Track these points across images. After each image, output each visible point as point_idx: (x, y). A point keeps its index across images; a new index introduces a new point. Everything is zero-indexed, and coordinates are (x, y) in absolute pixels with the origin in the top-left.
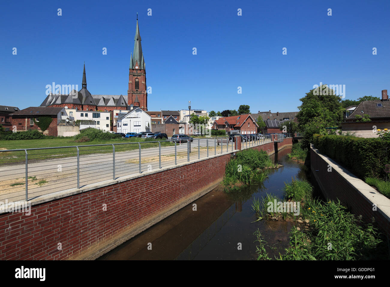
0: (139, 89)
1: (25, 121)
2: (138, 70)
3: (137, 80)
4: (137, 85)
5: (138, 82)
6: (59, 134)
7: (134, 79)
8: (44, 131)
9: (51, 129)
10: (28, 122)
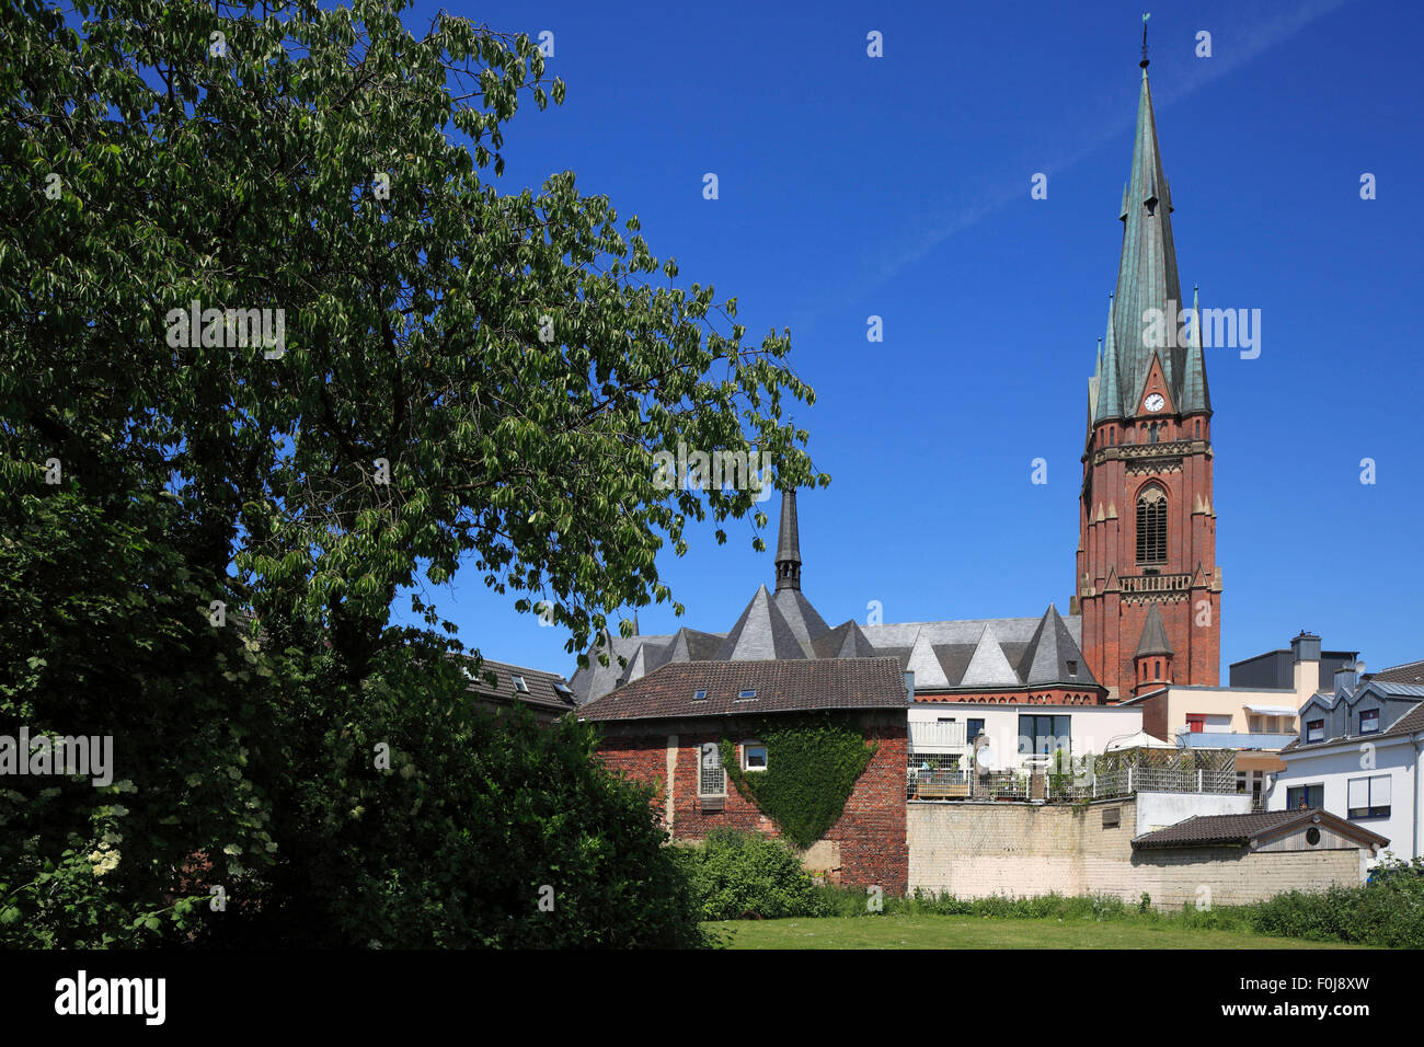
0: (1163, 557)
1: (664, 766)
2: (1165, 424)
3: (1152, 496)
4: (1152, 531)
5: (1163, 510)
6: (922, 876)
7: (1130, 490)
8: (804, 846)
9: (863, 830)
10: (685, 771)
